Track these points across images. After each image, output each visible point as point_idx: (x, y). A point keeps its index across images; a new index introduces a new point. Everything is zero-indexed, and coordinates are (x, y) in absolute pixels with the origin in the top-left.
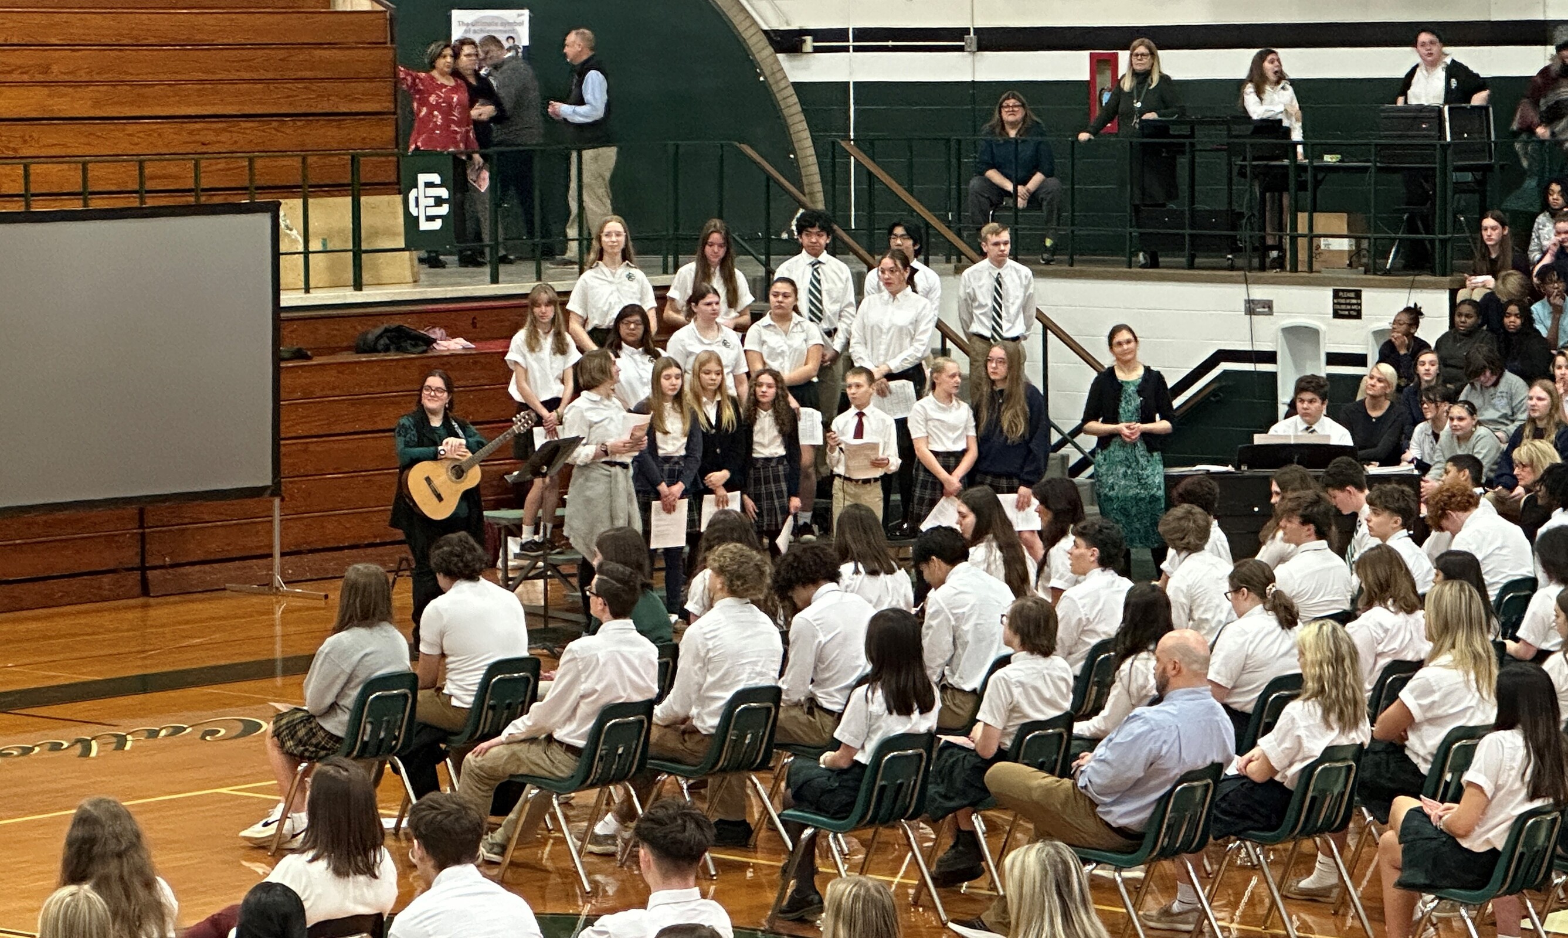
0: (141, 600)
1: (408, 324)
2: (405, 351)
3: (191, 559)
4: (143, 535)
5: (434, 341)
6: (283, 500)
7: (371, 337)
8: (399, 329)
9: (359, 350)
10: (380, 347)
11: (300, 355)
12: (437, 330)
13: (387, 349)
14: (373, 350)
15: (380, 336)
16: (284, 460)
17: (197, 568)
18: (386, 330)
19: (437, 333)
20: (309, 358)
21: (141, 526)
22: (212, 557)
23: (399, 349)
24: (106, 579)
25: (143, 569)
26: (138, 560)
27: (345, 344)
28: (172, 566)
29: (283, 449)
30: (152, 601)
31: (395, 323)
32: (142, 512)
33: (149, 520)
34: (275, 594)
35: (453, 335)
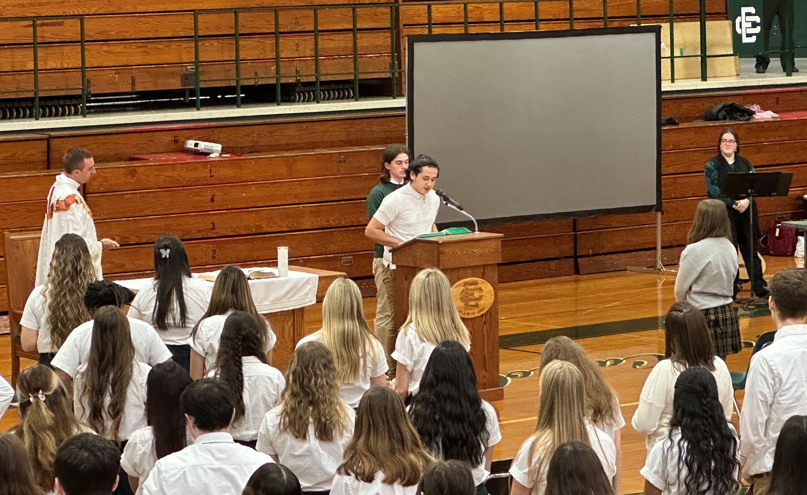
0: (574, 277)
1: (737, 102)
2: (736, 119)
3: (605, 251)
4: (576, 235)
5: (754, 113)
6: (662, 214)
7: (715, 111)
8: (732, 105)
9: (707, 119)
10: (720, 117)
11: (671, 122)
12: (755, 106)
13: (724, 118)
14: (717, 119)
15: (720, 111)
16: (663, 189)
17: (608, 256)
18: (724, 107)
19: (755, 108)
20: (678, 124)
21: (575, 230)
22: (617, 250)
23: (732, 118)
24: (553, 264)
25: (576, 257)
26: (573, 251)
27: (697, 115)
28: (594, 255)
29: (663, 182)
30: (580, 277)
31: (729, 102)
32: (575, 221)
33: (579, 227)
34: (658, 273)
35: (765, 109)
